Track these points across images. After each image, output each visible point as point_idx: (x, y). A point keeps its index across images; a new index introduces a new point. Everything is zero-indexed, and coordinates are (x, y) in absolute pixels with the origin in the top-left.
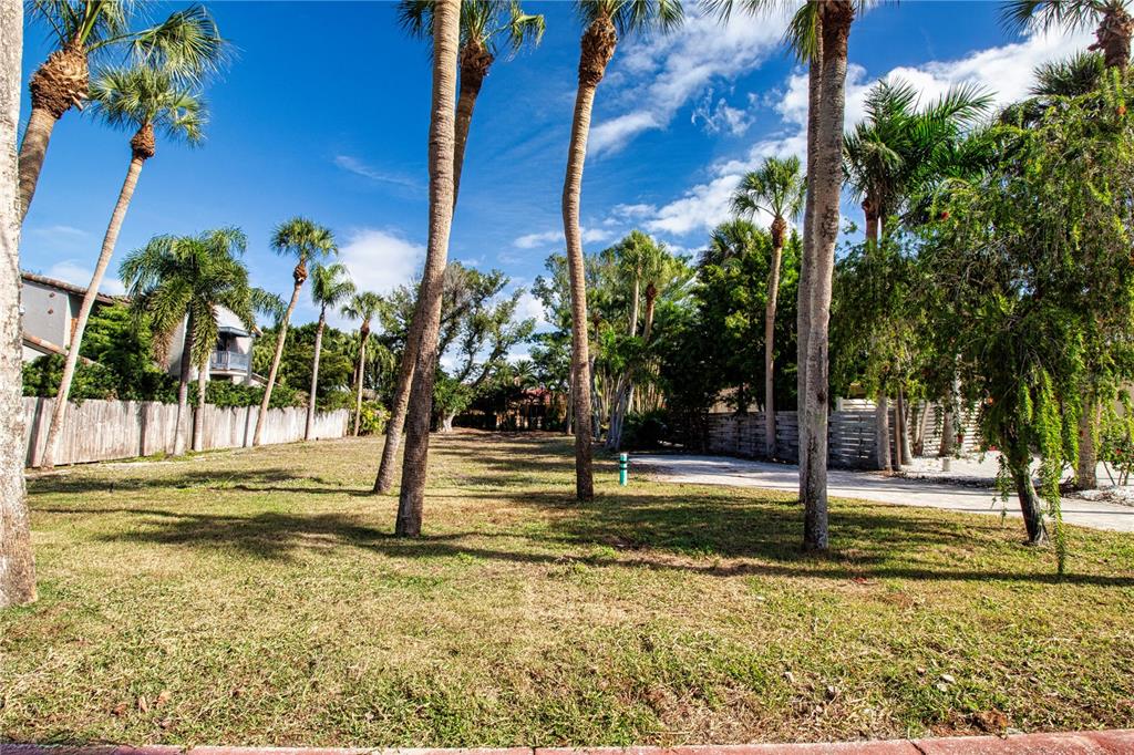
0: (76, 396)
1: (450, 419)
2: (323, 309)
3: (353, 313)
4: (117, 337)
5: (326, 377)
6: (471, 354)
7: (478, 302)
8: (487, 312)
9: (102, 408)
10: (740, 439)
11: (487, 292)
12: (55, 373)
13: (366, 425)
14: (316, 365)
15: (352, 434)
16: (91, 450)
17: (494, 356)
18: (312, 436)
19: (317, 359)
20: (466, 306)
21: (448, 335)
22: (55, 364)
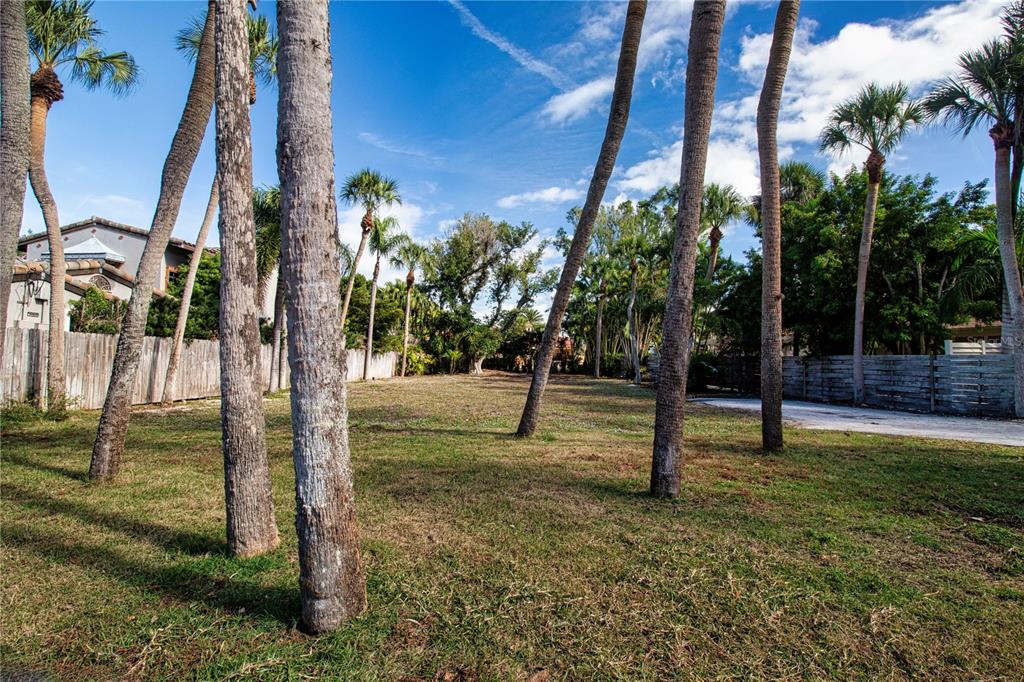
0: (189, 336)
1: (481, 362)
2: (378, 258)
3: (399, 262)
4: (205, 284)
5: (381, 322)
6: (500, 302)
7: (507, 253)
8: (517, 262)
9: (207, 348)
10: (808, 383)
11: (517, 243)
12: (169, 314)
13: (412, 366)
14: (373, 310)
15: (400, 375)
16: (199, 387)
17: (521, 303)
18: (369, 376)
19: (373, 306)
20: (497, 257)
21: (478, 284)
22: (169, 305)
